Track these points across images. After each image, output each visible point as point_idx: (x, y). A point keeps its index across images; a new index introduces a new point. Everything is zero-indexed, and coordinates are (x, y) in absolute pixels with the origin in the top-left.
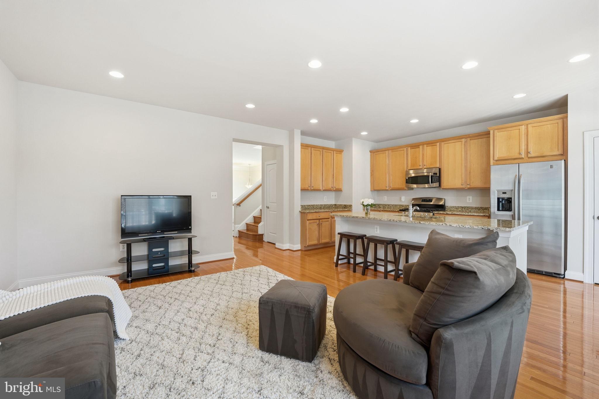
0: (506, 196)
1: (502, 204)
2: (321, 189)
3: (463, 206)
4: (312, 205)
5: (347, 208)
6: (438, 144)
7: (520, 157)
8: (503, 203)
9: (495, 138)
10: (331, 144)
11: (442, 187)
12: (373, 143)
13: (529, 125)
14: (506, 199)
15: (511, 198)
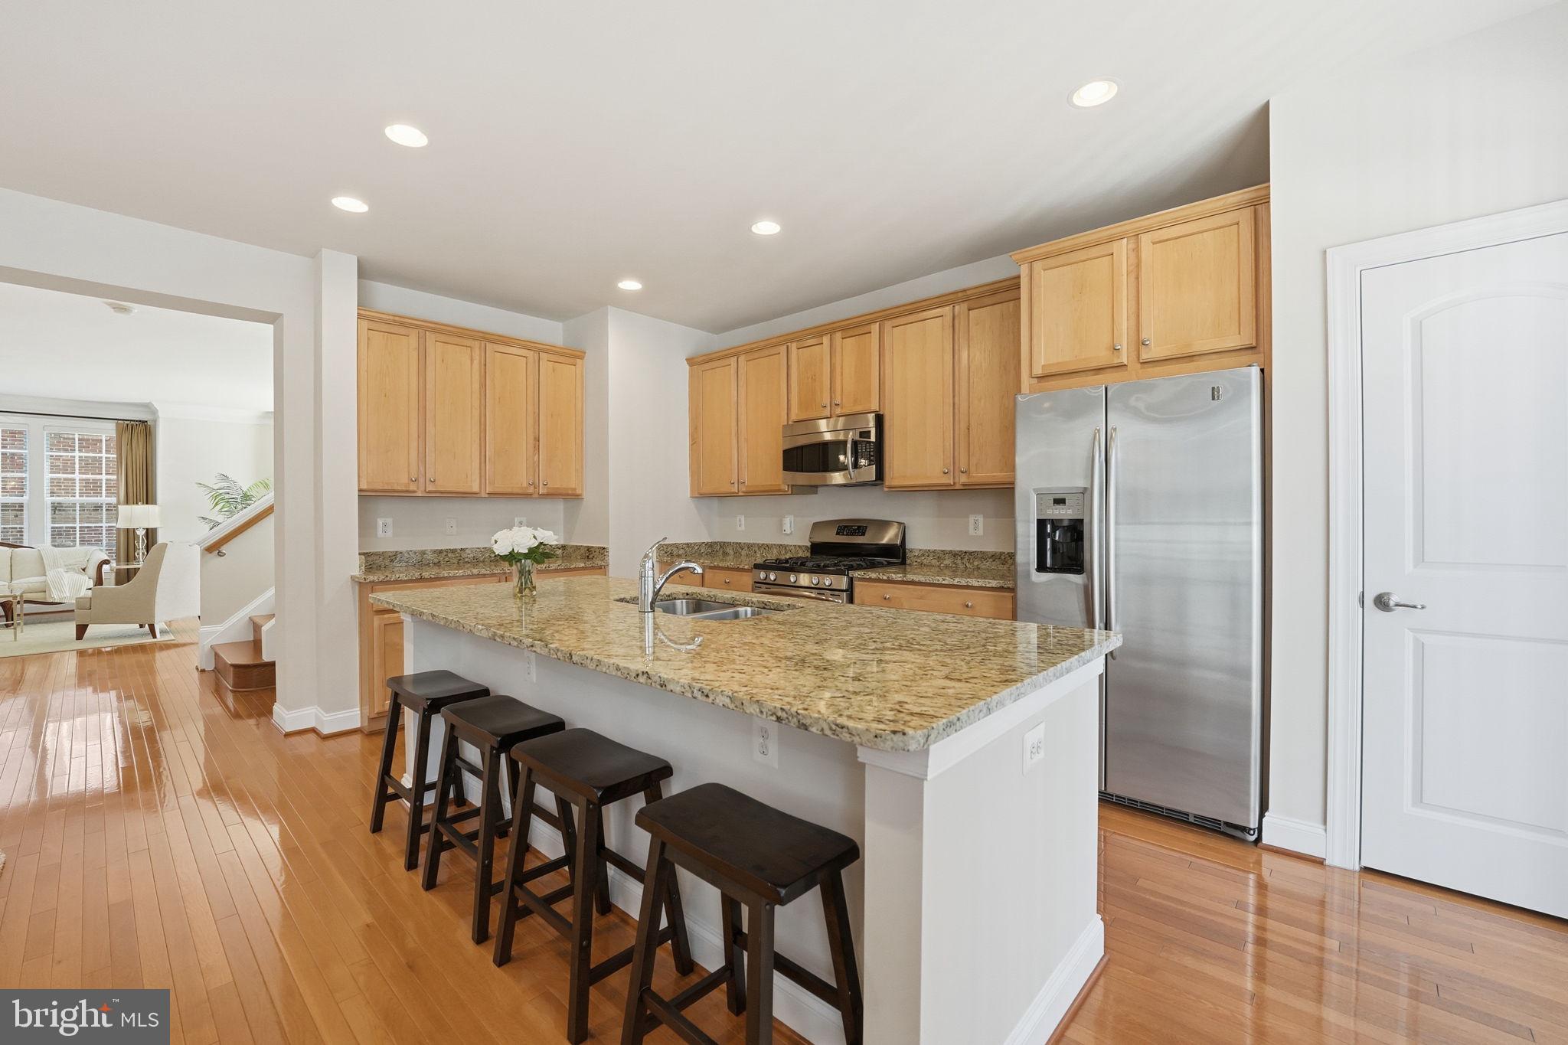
0: (1065, 513)
1: (1053, 542)
2: (476, 489)
3: (957, 548)
4: (453, 551)
5: (592, 558)
6: (875, 327)
7: (1116, 361)
8: (1057, 538)
9: (1035, 291)
10: (551, 332)
11: (887, 484)
12: (700, 332)
13: (1144, 238)
14: (1066, 524)
15: (1081, 521)
